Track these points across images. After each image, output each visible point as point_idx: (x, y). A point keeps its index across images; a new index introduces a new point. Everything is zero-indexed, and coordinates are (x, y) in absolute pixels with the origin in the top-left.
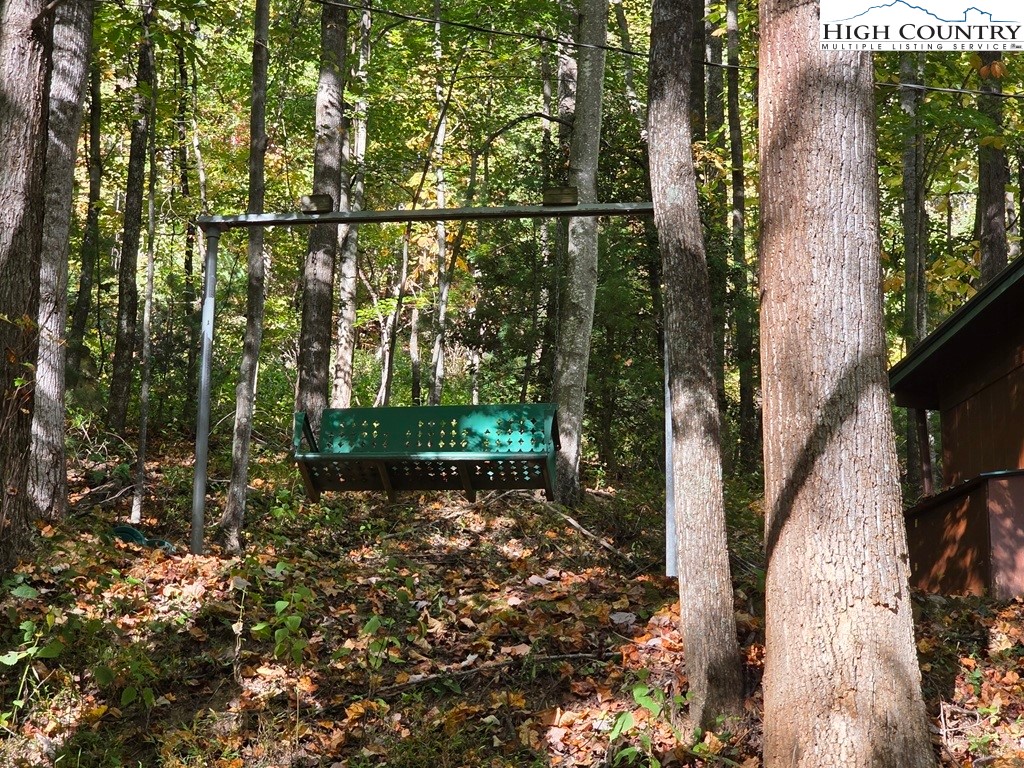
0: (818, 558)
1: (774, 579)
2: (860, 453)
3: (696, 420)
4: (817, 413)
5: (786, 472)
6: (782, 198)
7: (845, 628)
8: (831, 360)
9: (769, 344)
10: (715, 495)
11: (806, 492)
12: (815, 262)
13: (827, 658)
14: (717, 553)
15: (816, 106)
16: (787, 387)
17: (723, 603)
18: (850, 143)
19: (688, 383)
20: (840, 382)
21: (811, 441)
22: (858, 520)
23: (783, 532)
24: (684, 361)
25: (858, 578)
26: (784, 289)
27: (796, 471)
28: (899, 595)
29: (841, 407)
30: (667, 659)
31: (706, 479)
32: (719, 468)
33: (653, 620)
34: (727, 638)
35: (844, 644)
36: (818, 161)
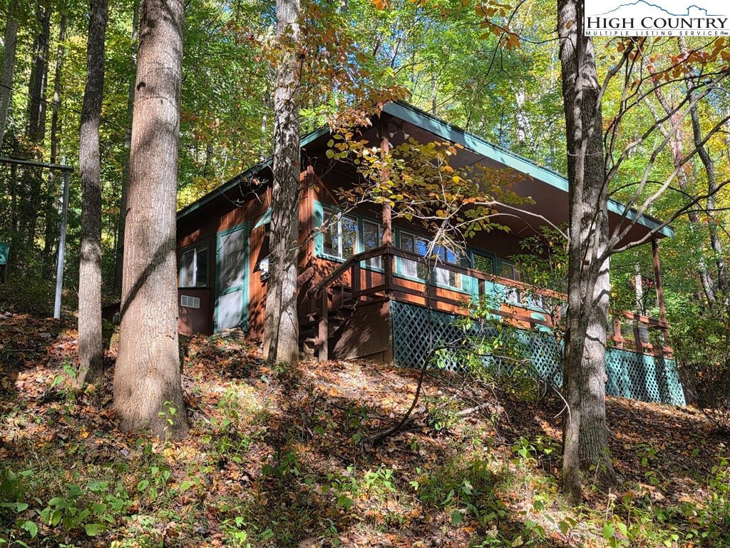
0: (145, 317)
1: (125, 323)
2: (165, 276)
3: (93, 256)
4: (150, 259)
5: (134, 281)
6: (141, 172)
7: (154, 344)
8: (157, 239)
9: (130, 229)
10: (98, 287)
11: (142, 290)
12: (153, 200)
13: (145, 356)
14: (97, 311)
15: (158, 138)
16: (137, 248)
17: (98, 332)
18: (170, 155)
19: (90, 241)
20: (159, 248)
21: (146, 270)
22: (162, 302)
23: (131, 305)
24: (89, 232)
25: (160, 325)
26: (139, 209)
27: (138, 281)
28: (175, 333)
29: (159, 258)
30: (68, 353)
31: (95, 281)
32: (100, 277)
33: (59, 336)
34: (98, 346)
35: (153, 350)
36: (157, 160)
